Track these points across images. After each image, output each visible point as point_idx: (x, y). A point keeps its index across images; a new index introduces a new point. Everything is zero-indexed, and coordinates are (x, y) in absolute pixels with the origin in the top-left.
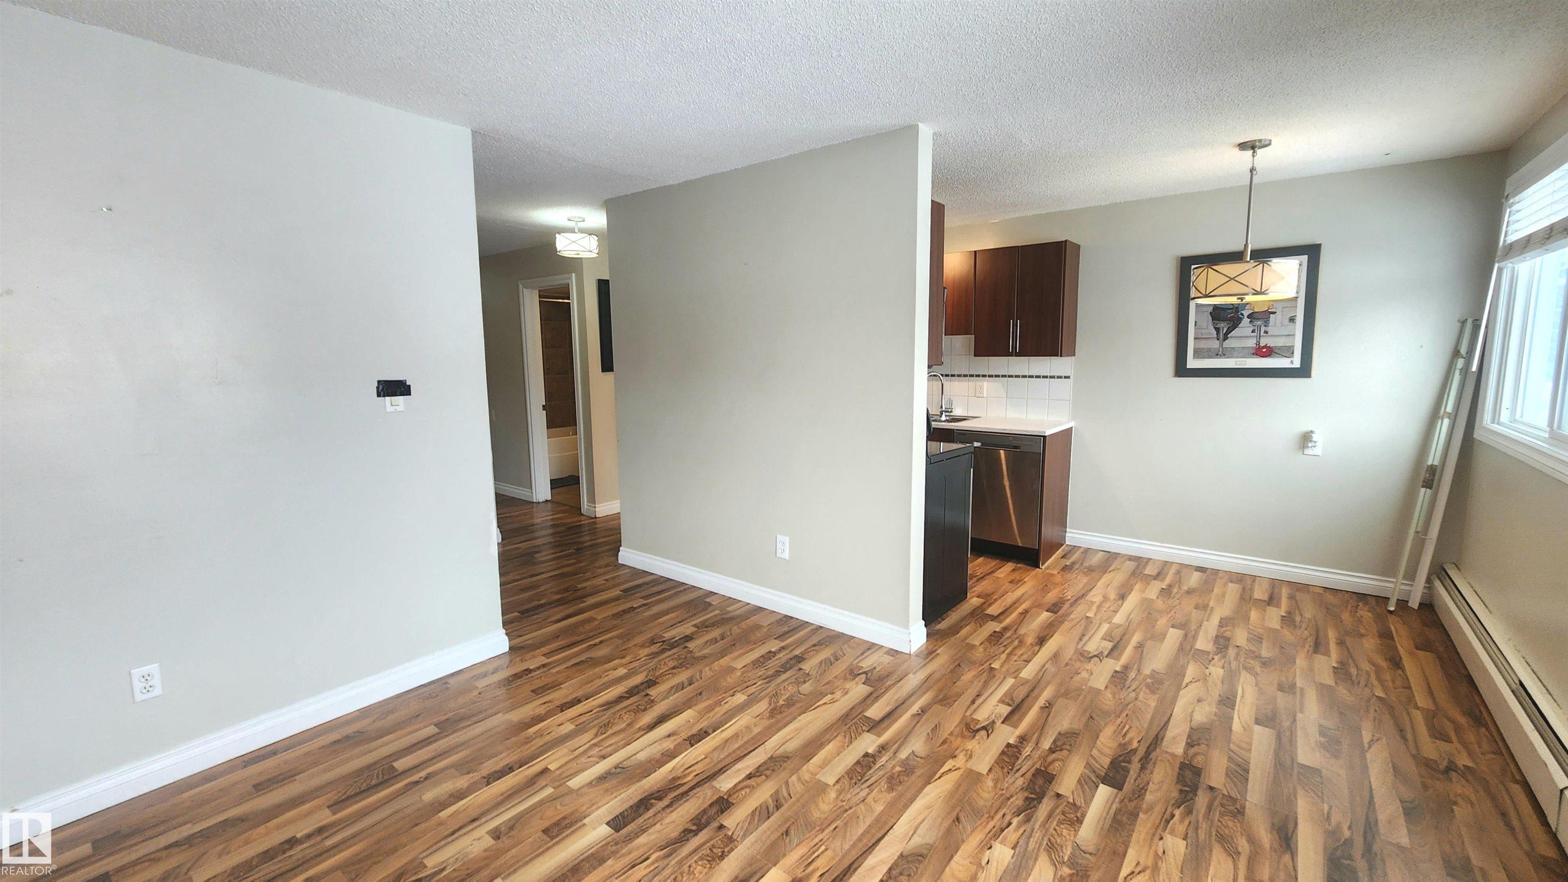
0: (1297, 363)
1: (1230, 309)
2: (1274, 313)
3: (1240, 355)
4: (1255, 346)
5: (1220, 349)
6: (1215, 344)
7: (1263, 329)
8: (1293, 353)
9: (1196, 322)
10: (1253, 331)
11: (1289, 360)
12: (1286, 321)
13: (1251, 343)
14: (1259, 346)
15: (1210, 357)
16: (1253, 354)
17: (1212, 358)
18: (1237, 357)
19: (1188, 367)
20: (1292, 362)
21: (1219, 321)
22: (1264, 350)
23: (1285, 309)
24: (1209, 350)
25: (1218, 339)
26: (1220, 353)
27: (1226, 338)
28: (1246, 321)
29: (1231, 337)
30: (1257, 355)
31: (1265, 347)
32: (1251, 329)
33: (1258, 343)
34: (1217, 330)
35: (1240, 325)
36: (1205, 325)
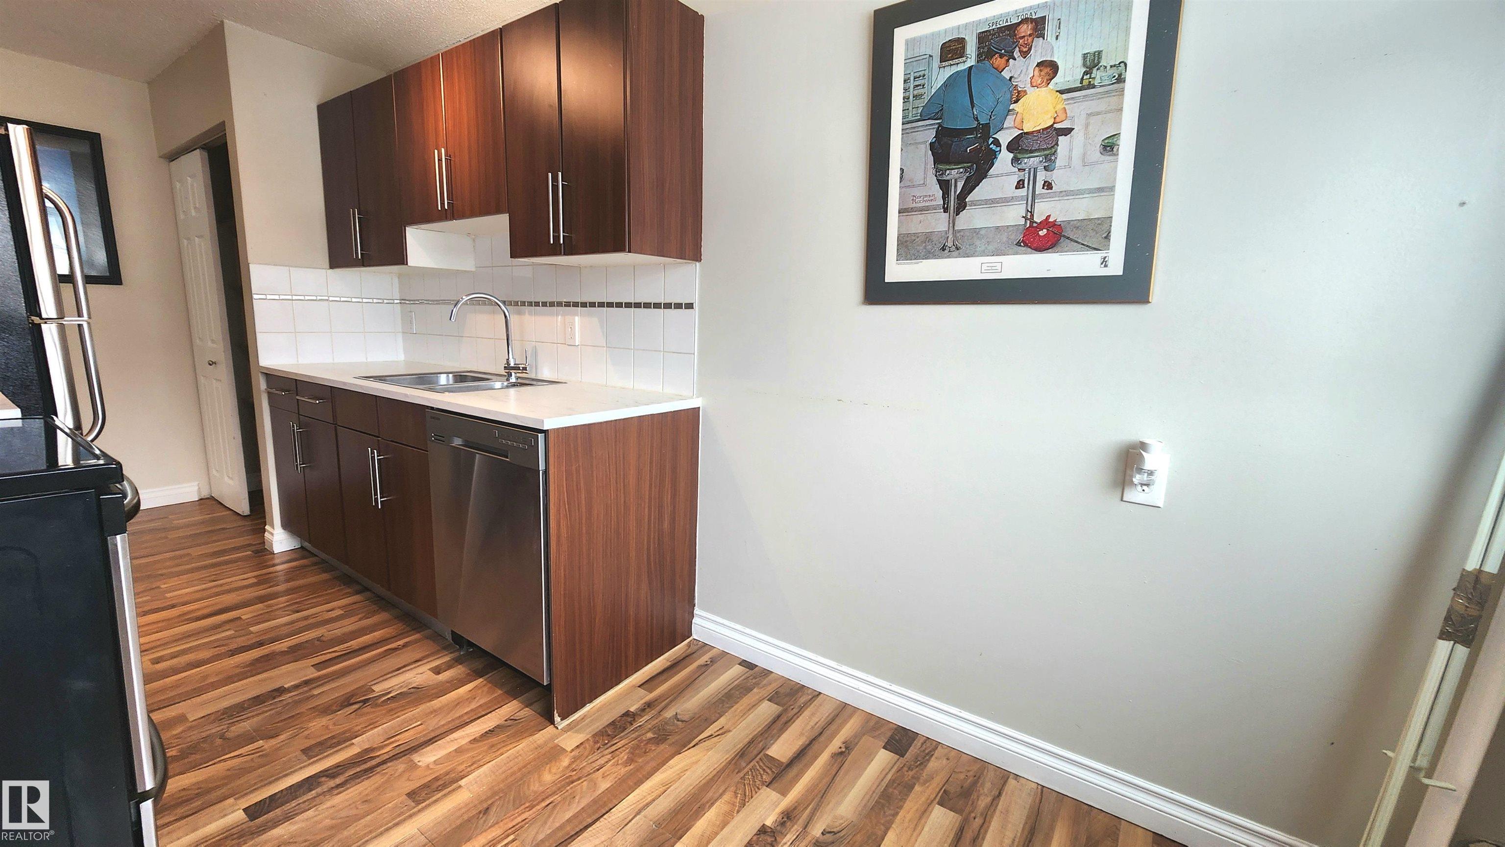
0: (1116, 267)
1: (970, 131)
2: (1067, 132)
3: (991, 248)
4: (1022, 221)
5: (951, 236)
6: (939, 222)
7: (1041, 176)
8: (1108, 237)
9: (902, 170)
10: (1020, 185)
11: (1095, 258)
12: (1095, 153)
13: (1014, 215)
14: (1032, 222)
15: (929, 255)
16: (1018, 244)
17: (935, 257)
18: (984, 254)
19: (886, 281)
20: (1104, 262)
21: (949, 163)
22: (1043, 233)
23: (1092, 120)
24: (928, 237)
25: (946, 210)
26: (950, 244)
27: (961, 205)
28: (1005, 157)
29: (974, 203)
30: (1026, 245)
31: (1046, 223)
32: (1014, 180)
33: (1029, 215)
34: (945, 185)
35: (991, 172)
36: (918, 178)
